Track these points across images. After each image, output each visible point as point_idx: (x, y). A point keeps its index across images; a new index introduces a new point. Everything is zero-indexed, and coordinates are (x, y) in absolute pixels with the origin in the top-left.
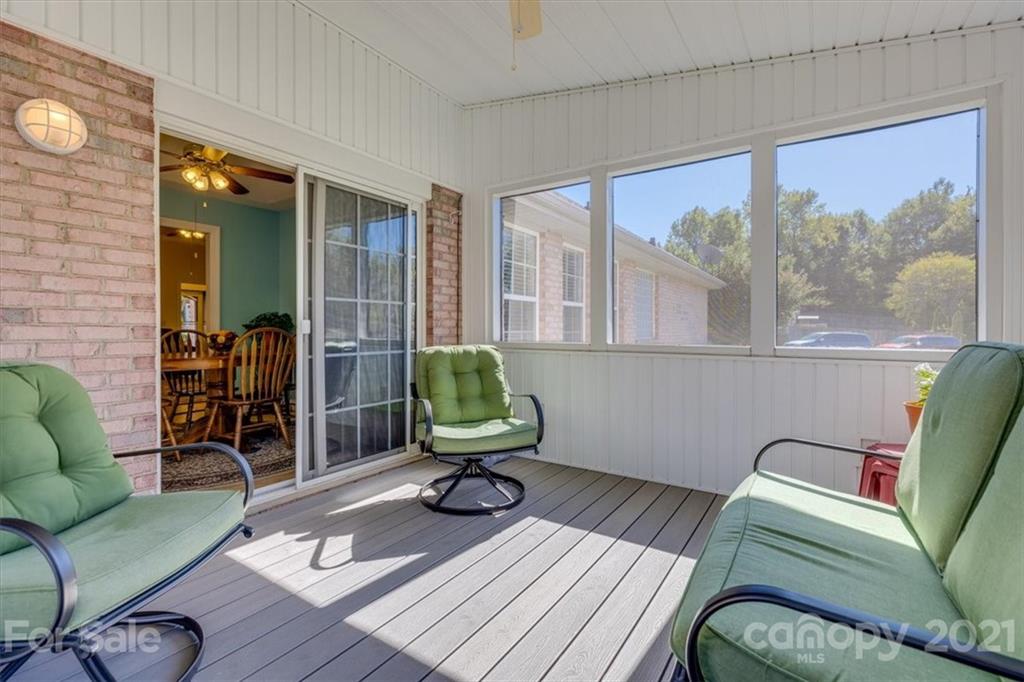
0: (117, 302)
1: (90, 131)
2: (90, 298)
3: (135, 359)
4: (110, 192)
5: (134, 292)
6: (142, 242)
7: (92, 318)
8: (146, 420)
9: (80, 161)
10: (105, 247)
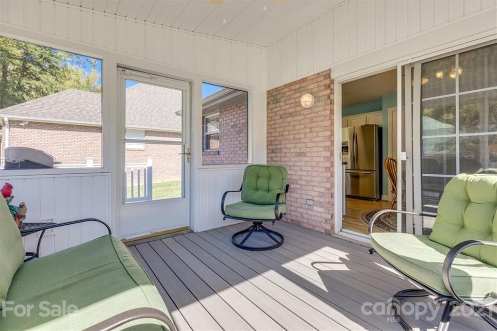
0: (321, 149)
1: (315, 97)
2: (315, 148)
3: (325, 168)
4: (320, 114)
5: (324, 145)
6: (327, 128)
7: (316, 154)
8: (328, 190)
9: (314, 107)
10: (318, 132)
